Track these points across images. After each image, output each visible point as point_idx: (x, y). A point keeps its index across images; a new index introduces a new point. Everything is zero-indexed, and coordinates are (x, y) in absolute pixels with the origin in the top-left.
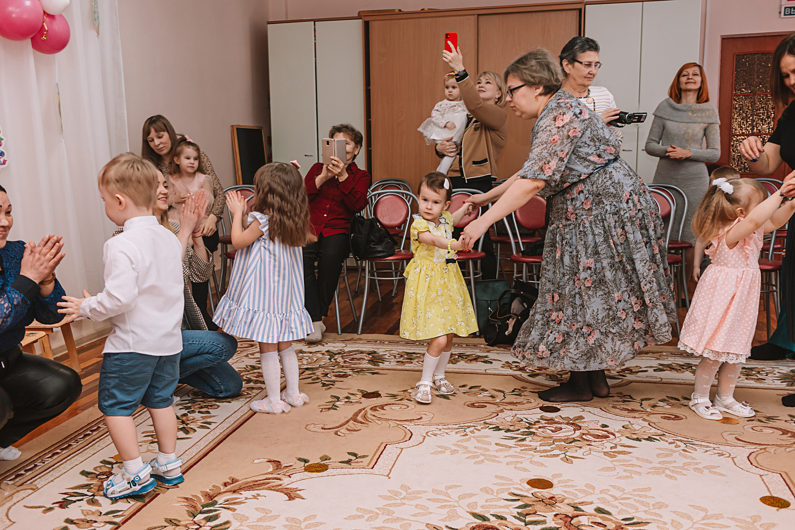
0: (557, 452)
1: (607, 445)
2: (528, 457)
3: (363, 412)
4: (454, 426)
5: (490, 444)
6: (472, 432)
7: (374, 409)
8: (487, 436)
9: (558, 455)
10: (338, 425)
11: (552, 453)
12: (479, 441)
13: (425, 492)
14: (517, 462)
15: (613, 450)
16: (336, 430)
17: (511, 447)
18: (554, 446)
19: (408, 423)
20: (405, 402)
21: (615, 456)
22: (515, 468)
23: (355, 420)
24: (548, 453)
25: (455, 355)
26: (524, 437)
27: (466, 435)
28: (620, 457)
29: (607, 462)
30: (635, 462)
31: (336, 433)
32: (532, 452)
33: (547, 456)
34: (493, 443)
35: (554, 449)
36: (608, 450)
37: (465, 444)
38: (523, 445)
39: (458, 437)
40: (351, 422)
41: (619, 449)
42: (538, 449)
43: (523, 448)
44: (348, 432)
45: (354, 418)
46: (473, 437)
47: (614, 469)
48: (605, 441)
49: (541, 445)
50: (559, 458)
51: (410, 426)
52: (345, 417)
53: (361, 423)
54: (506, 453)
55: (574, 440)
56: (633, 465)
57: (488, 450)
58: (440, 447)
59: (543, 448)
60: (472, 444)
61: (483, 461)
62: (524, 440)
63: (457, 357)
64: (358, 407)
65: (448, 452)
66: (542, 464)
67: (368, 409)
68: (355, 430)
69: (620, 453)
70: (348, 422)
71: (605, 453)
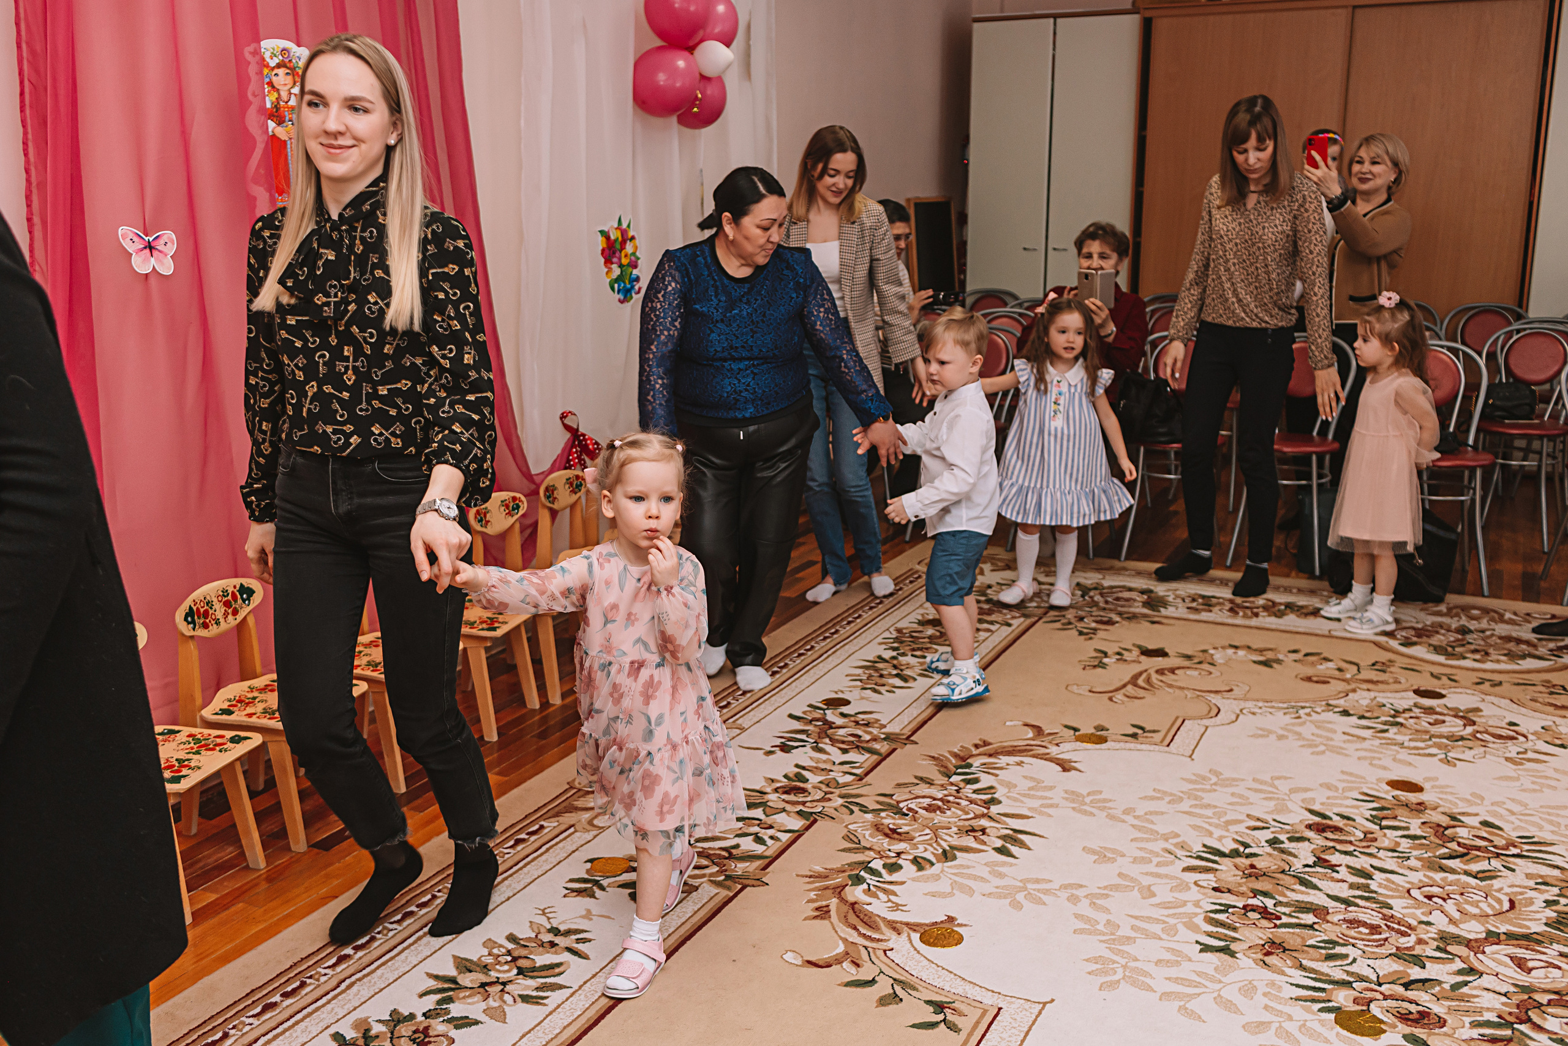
0: (1434, 751)
1: (1512, 749)
2: (1389, 752)
3: (1144, 676)
4: (1281, 705)
5: (1335, 732)
6: (1309, 715)
7: (1160, 672)
8: (1330, 722)
9: (1435, 755)
10: (1111, 688)
11: (1427, 751)
12: (1318, 727)
13: (1243, 780)
14: (1374, 758)
15: (1521, 756)
16: (1110, 694)
17: (1364, 739)
18: (1430, 743)
19: (1212, 695)
20: (1205, 666)
21: (1521, 764)
22: (1371, 764)
23: (1136, 685)
24: (1421, 752)
25: (1281, 604)
26: (1386, 727)
27: (1299, 717)
28: (1529, 765)
29: (1509, 769)
30: (1551, 773)
31: (1111, 699)
32: (1396, 748)
33: (1419, 755)
34: (1340, 729)
35: (1430, 746)
36: (1513, 755)
37: (1298, 729)
38: (1384, 738)
39: (1288, 719)
40: (1130, 687)
41: (1530, 755)
42: (1406, 744)
43: (1383, 741)
44: (1126, 699)
45: (1133, 681)
46: (1311, 721)
47: (1518, 779)
48: (1510, 743)
49: (1410, 740)
50: (1435, 759)
51: (1215, 699)
52: (1121, 680)
53: (1144, 689)
54: (1359, 746)
55: (1462, 738)
56: (1546, 777)
57: (1332, 739)
58: (1261, 729)
59: (1413, 744)
60: (1308, 730)
61: (1323, 752)
62: (1386, 731)
63: (1283, 607)
64: (1137, 668)
65: (1273, 737)
66: (1410, 764)
67: (1152, 672)
68: (1136, 698)
69: (1529, 760)
70: (1124, 686)
71: (1507, 759)
